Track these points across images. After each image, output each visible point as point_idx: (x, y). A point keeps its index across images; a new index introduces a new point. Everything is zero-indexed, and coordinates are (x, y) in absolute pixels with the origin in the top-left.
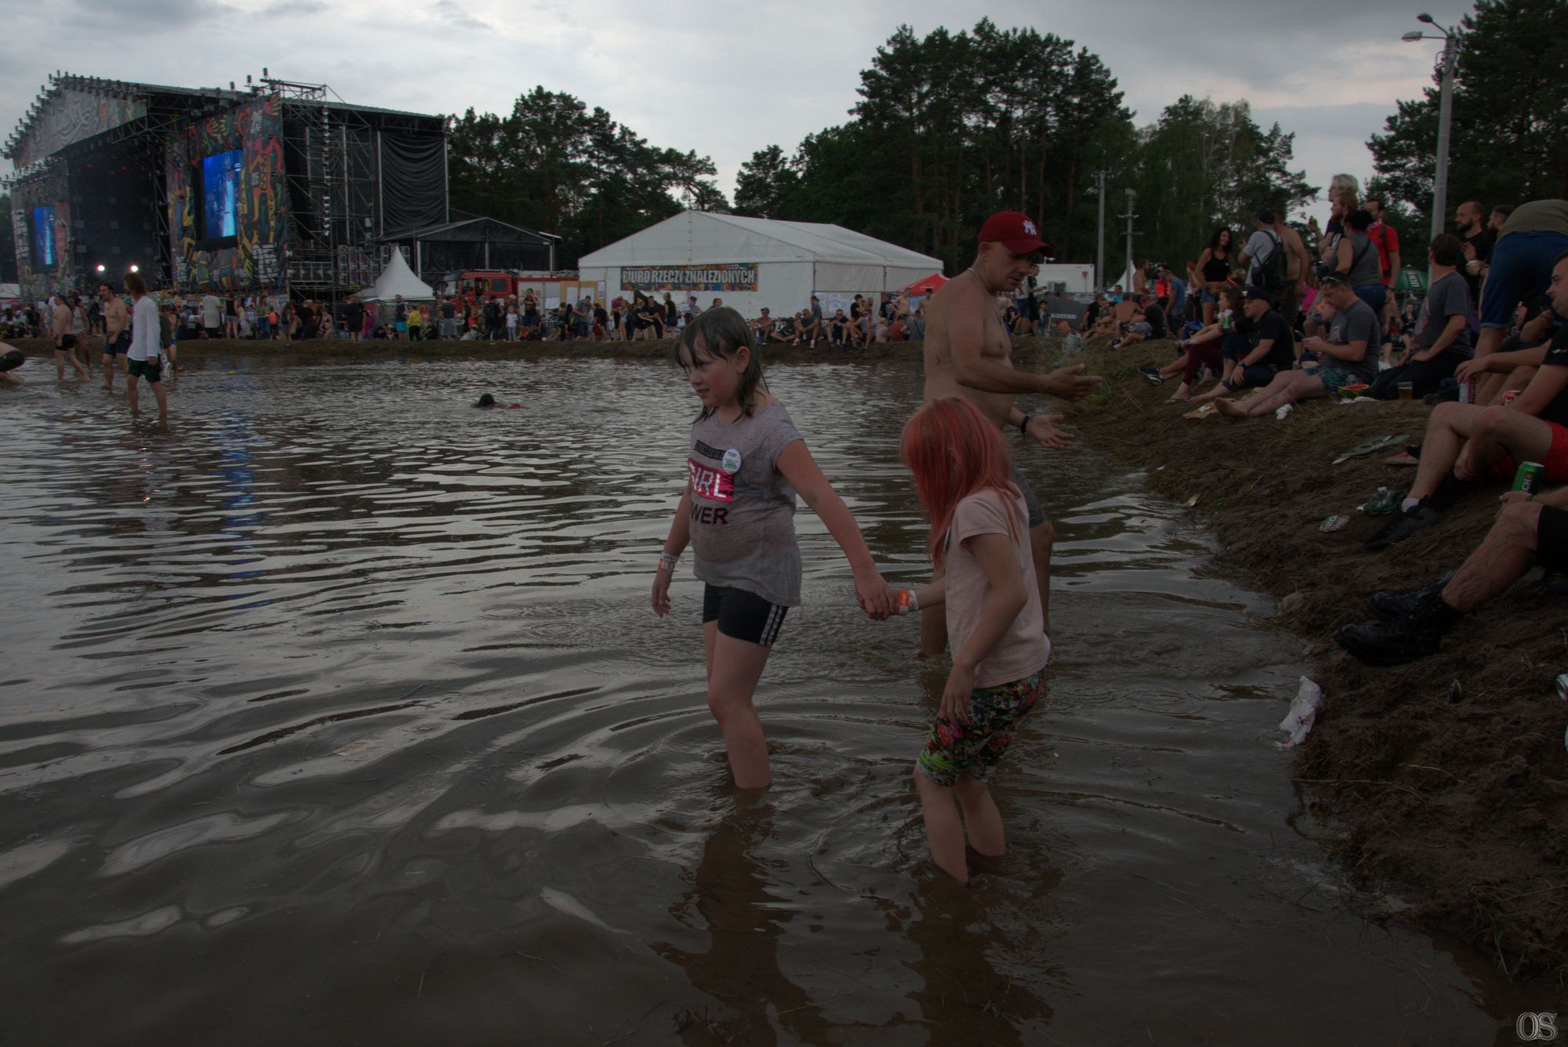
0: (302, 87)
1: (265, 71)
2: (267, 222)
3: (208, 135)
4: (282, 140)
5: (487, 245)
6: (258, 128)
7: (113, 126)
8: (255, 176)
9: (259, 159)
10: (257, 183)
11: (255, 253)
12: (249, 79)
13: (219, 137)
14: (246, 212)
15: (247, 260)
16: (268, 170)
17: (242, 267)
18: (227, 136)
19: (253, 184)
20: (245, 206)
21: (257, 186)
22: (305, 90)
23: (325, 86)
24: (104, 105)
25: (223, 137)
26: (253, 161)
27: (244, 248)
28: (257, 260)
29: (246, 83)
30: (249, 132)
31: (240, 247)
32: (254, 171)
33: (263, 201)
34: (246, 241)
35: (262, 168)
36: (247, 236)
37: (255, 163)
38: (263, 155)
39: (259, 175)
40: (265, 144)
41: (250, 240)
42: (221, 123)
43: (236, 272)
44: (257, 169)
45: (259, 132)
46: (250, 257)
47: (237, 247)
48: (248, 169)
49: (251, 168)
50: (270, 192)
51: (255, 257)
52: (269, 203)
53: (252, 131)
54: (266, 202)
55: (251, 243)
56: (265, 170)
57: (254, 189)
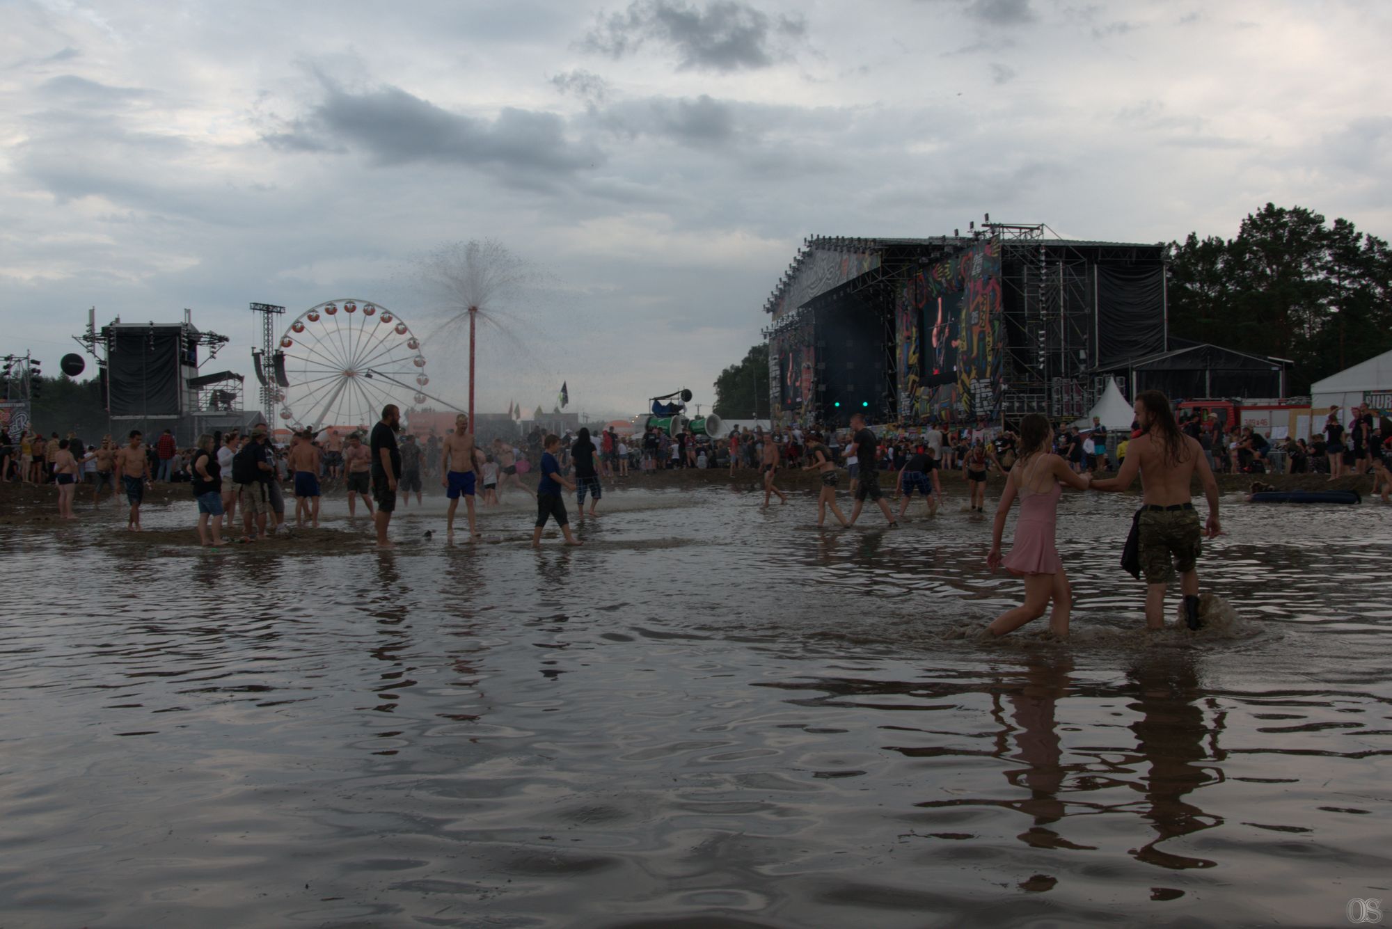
0: (1021, 228)
1: (987, 217)
2: (985, 357)
3: (933, 278)
4: (1000, 280)
5: (1207, 373)
6: (979, 270)
7: (851, 278)
8: (975, 314)
9: (979, 299)
10: (976, 321)
11: (972, 387)
12: (972, 225)
13: (943, 280)
14: (965, 349)
15: (965, 395)
16: (986, 308)
17: (961, 402)
18: (951, 279)
19: (973, 322)
20: (965, 343)
21: (976, 324)
22: (1023, 231)
23: (1042, 225)
24: (846, 260)
25: (946, 280)
26: (973, 301)
27: (963, 382)
28: (975, 394)
29: (969, 229)
30: (971, 274)
31: (959, 382)
32: (974, 310)
33: (982, 339)
34: (964, 376)
35: (981, 307)
36: (965, 371)
37: (975, 302)
38: (982, 295)
39: (979, 314)
40: (986, 284)
41: (969, 376)
42: (945, 268)
43: (955, 406)
44: (977, 308)
45: (980, 274)
46: (967, 391)
47: (956, 382)
48: (968, 309)
49: (972, 307)
50: (988, 329)
51: (972, 392)
52: (987, 339)
53: (974, 273)
54: (984, 339)
55: (969, 378)
56: (984, 309)
57: (974, 327)
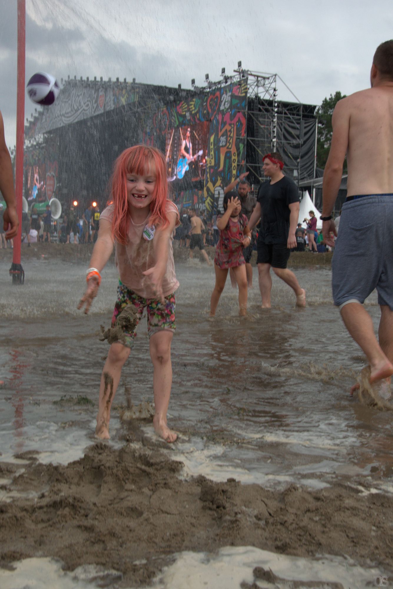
1: (240, 64)
2: (230, 171)
3: (178, 113)
4: (246, 113)
6: (227, 106)
8: (222, 139)
9: (227, 127)
10: (224, 144)
11: (216, 193)
12: (223, 71)
13: (188, 114)
14: (213, 164)
15: (209, 198)
16: (233, 134)
17: (204, 203)
18: (196, 114)
19: (221, 145)
20: (213, 161)
21: (222, 146)
23: (276, 75)
25: (191, 114)
26: (221, 130)
27: (208, 190)
28: (218, 198)
30: (219, 108)
31: (205, 189)
32: (223, 136)
33: (228, 156)
34: (210, 185)
35: (229, 134)
36: (212, 181)
37: (223, 130)
38: (230, 125)
39: (227, 139)
40: (232, 117)
41: (214, 184)
42: (191, 105)
44: (225, 134)
45: (228, 109)
46: (212, 196)
47: (202, 188)
48: (217, 135)
49: (220, 134)
50: (233, 150)
51: (216, 196)
52: (233, 158)
53: (222, 108)
54: (230, 158)
55: (214, 186)
56: (232, 135)
57: (221, 149)
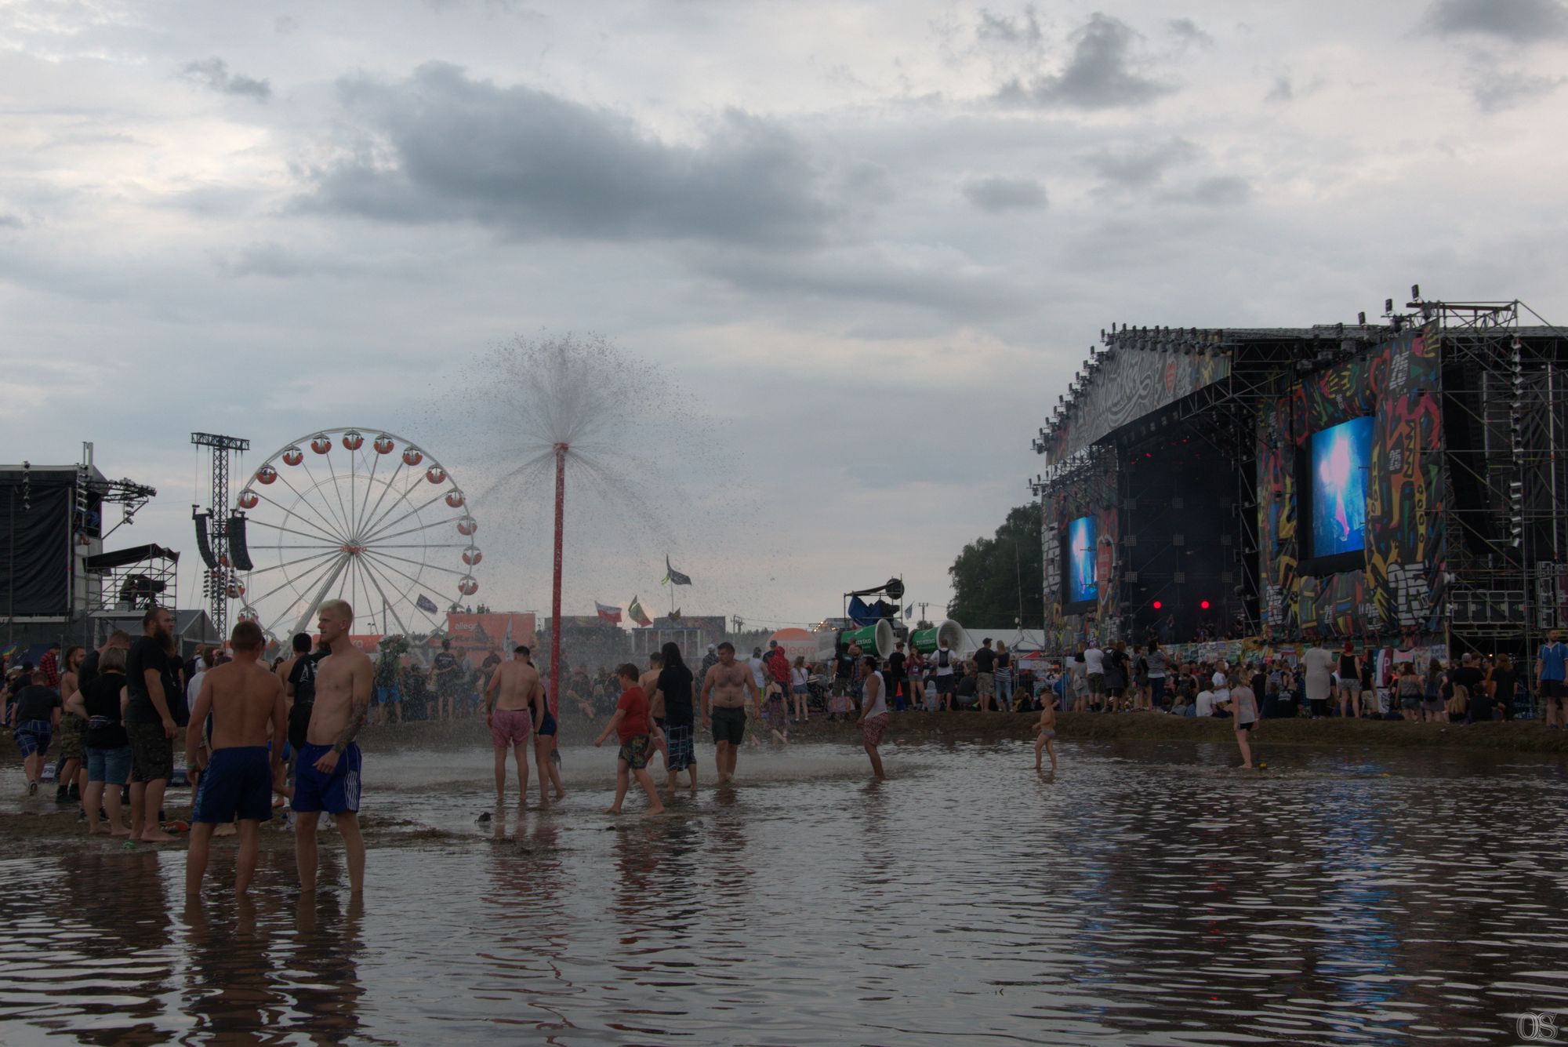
0: (1476, 309)
1: (1416, 290)
2: (1414, 529)
3: (1322, 395)
4: (1440, 396)
6: (1401, 381)
7: (1181, 394)
8: (1395, 455)
9: (1403, 428)
10: (1398, 466)
11: (1391, 577)
12: (1389, 305)
13: (1339, 398)
14: (1378, 512)
15: (1379, 590)
16: (1415, 444)
17: (1372, 602)
18: (1352, 396)
19: (1392, 468)
20: (1378, 504)
21: (1396, 472)
22: (1480, 313)
23: (1516, 303)
24: (1171, 366)
25: (1344, 397)
26: (1392, 433)
27: (1375, 569)
28: (1396, 589)
29: (1383, 312)
30: (1387, 386)
31: (1368, 568)
32: (1394, 448)
33: (1407, 495)
34: (1377, 559)
35: (1406, 442)
36: (1379, 551)
37: (1396, 435)
38: (1408, 423)
39: (1402, 453)
40: (1413, 404)
41: (1385, 556)
42: (1342, 378)
43: (1361, 610)
44: (1398, 444)
45: (1403, 387)
46: (1384, 584)
47: (1363, 568)
48: (1384, 445)
49: (1390, 443)
50: (1419, 480)
51: (1392, 585)
52: (1417, 496)
53: (1392, 385)
54: (1411, 496)
55: (1385, 561)
56: (1412, 446)
57: (1393, 477)
